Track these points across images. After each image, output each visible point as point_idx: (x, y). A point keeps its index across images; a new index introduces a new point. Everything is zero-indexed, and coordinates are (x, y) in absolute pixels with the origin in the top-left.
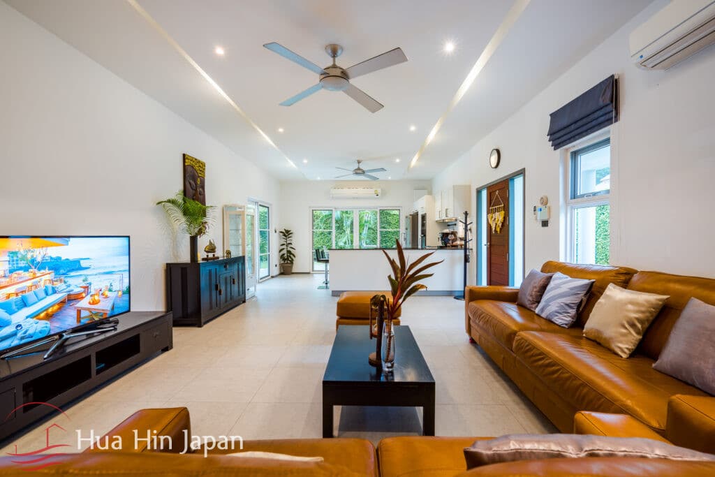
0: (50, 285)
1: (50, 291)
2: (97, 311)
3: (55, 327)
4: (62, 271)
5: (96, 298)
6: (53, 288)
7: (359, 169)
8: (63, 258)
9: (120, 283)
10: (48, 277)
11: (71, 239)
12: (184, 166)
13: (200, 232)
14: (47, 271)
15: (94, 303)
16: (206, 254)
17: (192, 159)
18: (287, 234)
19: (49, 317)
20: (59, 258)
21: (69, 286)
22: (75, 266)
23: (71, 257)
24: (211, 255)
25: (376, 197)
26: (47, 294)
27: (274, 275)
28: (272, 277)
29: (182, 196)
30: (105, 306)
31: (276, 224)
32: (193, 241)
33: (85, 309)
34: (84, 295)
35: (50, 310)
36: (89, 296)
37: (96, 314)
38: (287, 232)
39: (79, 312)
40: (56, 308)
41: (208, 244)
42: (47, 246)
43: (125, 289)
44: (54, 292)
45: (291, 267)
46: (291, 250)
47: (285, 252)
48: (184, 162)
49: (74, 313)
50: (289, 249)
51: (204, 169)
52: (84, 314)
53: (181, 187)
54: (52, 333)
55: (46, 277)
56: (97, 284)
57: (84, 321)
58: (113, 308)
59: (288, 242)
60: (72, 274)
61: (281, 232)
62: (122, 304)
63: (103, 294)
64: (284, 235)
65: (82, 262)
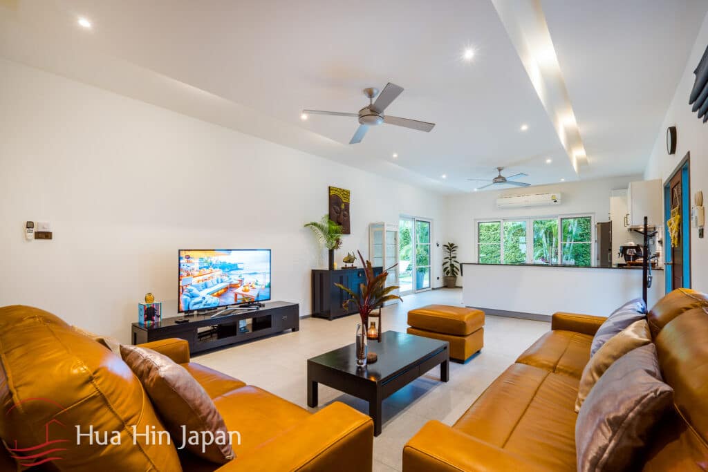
0: (219, 278)
1: (220, 281)
3: (222, 301)
4: (227, 270)
5: (247, 288)
6: (221, 279)
7: (500, 177)
8: (227, 262)
9: (263, 280)
11: (232, 251)
12: (330, 195)
13: (337, 247)
14: (218, 269)
15: (246, 291)
16: (345, 264)
17: (336, 190)
18: (451, 247)
19: (219, 295)
20: (225, 263)
21: (230, 279)
22: (234, 267)
23: (233, 262)
24: (349, 265)
25: (554, 203)
26: (218, 283)
27: (435, 287)
28: (433, 289)
29: (327, 220)
30: (253, 294)
31: (438, 237)
32: (331, 253)
33: (240, 294)
34: (239, 285)
35: (219, 292)
36: (243, 286)
37: (247, 298)
38: (452, 245)
39: (236, 295)
40: (223, 291)
41: (347, 256)
42: (218, 255)
43: (267, 285)
44: (222, 282)
45: (455, 281)
46: (454, 263)
47: (448, 265)
48: (330, 192)
49: (233, 296)
50: (453, 263)
51: (349, 196)
52: (239, 297)
53: (327, 213)
54: (220, 305)
55: (218, 273)
56: (248, 279)
57: (239, 301)
58: (258, 296)
59: (452, 255)
60: (232, 272)
61: (445, 246)
62: (265, 294)
63: (251, 286)
64: (448, 249)
65: (238, 265)
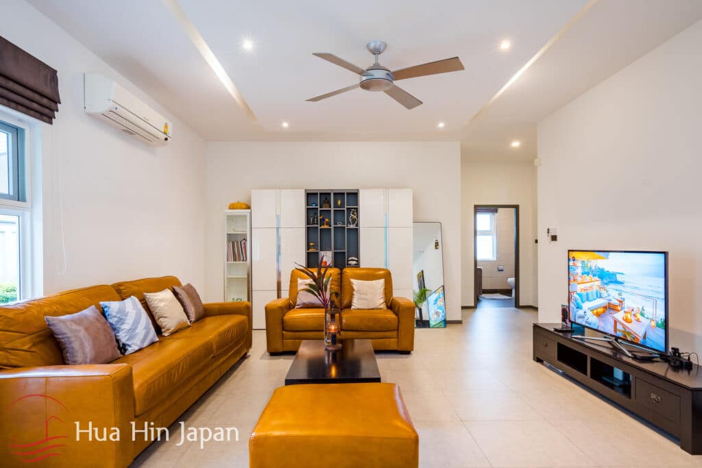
0: (599, 290)
1: (599, 295)
2: (629, 331)
3: (602, 325)
4: (605, 281)
5: (629, 316)
6: (600, 293)
8: (606, 270)
10: (597, 283)
11: (610, 254)
14: (596, 278)
15: (627, 320)
19: (599, 316)
20: (603, 269)
21: (609, 295)
22: (613, 278)
23: (611, 270)
26: (597, 297)
30: (637, 330)
33: (620, 323)
34: (619, 308)
35: (599, 310)
36: (622, 311)
37: (629, 333)
39: (615, 322)
40: (602, 310)
43: (660, 321)
44: (601, 297)
49: (612, 321)
52: (619, 327)
54: (600, 329)
57: (619, 333)
58: (645, 338)
63: (634, 315)
65: (617, 275)
